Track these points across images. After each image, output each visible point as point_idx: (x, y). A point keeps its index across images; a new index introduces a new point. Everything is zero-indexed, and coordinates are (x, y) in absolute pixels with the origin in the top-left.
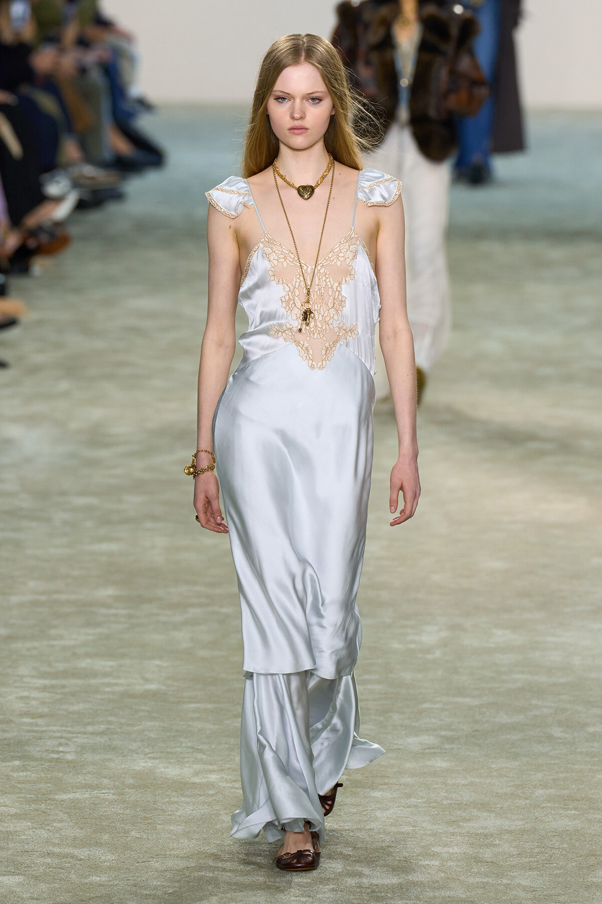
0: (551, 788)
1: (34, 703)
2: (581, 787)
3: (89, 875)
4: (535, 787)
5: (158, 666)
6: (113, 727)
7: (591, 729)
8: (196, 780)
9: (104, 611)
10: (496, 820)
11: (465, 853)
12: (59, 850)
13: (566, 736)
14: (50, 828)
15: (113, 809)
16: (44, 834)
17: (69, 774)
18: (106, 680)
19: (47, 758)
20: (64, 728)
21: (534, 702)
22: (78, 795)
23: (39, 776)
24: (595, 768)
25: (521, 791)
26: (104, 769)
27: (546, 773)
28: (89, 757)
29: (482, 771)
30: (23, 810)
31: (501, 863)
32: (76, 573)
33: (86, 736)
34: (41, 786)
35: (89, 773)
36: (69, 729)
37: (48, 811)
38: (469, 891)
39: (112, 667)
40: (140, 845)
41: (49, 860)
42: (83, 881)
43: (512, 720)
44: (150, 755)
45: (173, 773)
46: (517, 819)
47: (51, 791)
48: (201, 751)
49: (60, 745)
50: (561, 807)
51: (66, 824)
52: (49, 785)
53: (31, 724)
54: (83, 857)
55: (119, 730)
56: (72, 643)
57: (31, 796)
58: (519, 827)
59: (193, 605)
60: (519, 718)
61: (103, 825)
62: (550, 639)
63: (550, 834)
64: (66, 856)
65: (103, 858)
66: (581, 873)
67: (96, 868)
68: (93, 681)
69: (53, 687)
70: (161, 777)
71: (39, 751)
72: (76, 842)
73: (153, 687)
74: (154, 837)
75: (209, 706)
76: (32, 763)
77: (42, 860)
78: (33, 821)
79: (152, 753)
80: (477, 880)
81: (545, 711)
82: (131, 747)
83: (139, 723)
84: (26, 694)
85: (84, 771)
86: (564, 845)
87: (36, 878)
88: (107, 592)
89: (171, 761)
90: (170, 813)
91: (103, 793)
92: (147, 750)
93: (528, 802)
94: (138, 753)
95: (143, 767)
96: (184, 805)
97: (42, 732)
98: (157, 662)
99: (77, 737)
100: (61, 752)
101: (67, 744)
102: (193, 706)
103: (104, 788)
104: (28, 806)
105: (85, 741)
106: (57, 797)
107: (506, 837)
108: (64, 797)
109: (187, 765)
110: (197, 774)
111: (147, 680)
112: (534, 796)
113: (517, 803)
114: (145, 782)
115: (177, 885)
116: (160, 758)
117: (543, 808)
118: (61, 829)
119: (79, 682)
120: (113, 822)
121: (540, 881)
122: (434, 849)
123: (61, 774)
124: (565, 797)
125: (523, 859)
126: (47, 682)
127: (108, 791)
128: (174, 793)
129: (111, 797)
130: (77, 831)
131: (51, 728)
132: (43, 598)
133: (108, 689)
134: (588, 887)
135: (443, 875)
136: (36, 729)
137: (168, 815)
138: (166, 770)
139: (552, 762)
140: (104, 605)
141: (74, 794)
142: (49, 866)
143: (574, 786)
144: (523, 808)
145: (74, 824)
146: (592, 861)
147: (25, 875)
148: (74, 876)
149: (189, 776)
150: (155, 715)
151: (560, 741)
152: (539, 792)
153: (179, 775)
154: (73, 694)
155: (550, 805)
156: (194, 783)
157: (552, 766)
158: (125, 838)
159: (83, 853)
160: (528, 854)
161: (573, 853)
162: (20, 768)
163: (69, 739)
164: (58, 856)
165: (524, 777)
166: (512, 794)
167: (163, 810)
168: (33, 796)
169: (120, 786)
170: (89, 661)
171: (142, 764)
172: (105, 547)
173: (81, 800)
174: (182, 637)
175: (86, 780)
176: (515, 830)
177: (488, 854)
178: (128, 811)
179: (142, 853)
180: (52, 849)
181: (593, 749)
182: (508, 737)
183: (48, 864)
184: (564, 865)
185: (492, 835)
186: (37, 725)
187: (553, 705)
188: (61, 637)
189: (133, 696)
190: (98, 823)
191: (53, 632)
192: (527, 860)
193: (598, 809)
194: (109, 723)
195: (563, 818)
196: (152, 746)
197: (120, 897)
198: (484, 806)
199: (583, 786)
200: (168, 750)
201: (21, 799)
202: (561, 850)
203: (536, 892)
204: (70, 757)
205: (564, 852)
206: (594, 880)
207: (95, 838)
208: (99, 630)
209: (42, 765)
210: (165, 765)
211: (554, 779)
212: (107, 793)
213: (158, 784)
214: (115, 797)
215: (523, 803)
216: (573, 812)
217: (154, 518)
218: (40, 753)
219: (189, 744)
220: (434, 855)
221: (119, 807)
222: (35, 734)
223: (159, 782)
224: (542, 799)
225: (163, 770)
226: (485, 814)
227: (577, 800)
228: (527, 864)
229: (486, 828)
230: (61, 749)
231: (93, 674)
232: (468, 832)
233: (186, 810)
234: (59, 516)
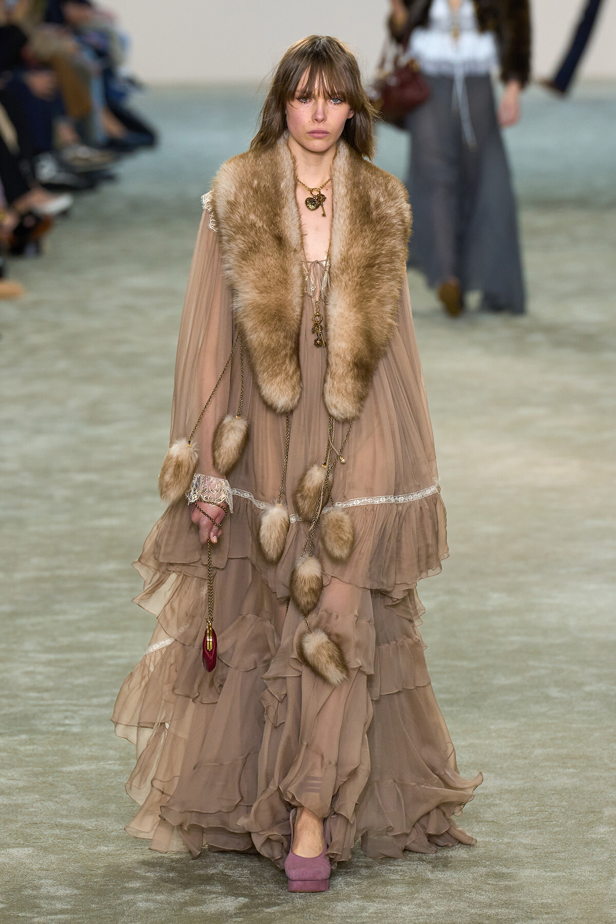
0: (550, 747)
1: (39, 677)
2: (578, 746)
3: (97, 845)
4: (534, 746)
7: (587, 689)
9: (106, 585)
12: (67, 821)
13: (563, 695)
14: (57, 799)
16: (52, 805)
17: (76, 746)
18: (110, 653)
19: (54, 731)
20: (70, 702)
21: (531, 663)
22: (84, 767)
23: (46, 749)
24: (592, 726)
25: (520, 750)
27: (544, 733)
28: (95, 729)
29: (481, 733)
30: (31, 783)
31: (502, 822)
32: (78, 548)
33: (90, 708)
34: (48, 758)
35: (95, 744)
36: (74, 702)
37: (56, 783)
39: (115, 639)
41: (57, 831)
42: (91, 851)
43: (509, 682)
46: (517, 778)
47: (58, 763)
49: (66, 718)
50: (559, 766)
51: (73, 796)
52: (56, 758)
53: (37, 699)
54: (90, 828)
56: (75, 617)
57: (38, 769)
58: (518, 787)
60: (516, 680)
61: (110, 796)
62: (545, 600)
63: (550, 792)
64: (74, 827)
65: (110, 827)
66: (580, 830)
67: (103, 838)
68: (97, 655)
69: (57, 661)
71: (45, 725)
72: (84, 814)
76: (39, 737)
77: (50, 831)
78: (41, 793)
81: (542, 671)
84: (31, 668)
85: (90, 743)
86: (564, 802)
87: (45, 849)
88: (111, 566)
91: (109, 764)
93: (527, 761)
97: (48, 705)
99: (82, 710)
100: (68, 725)
101: (73, 717)
103: (109, 759)
104: (35, 779)
105: (91, 713)
106: (64, 769)
107: (506, 796)
108: (71, 768)
112: (533, 756)
113: (517, 762)
117: (542, 767)
118: (69, 801)
119: (84, 655)
120: (120, 792)
121: (541, 839)
123: (67, 747)
124: (564, 756)
125: (523, 817)
126: (52, 656)
129: (117, 768)
130: (85, 802)
131: (57, 701)
132: (47, 574)
134: (587, 844)
136: (42, 703)
139: (550, 722)
140: (107, 579)
141: (80, 766)
142: (57, 837)
143: (571, 745)
144: (523, 768)
145: (81, 795)
146: (591, 818)
147: (34, 847)
148: (82, 847)
151: (557, 701)
152: (538, 751)
154: (77, 668)
155: (548, 764)
157: (550, 725)
158: (132, 807)
159: (90, 824)
160: (528, 813)
161: (572, 810)
162: (27, 742)
163: (75, 712)
164: (68, 827)
165: (523, 737)
166: (511, 754)
168: (41, 769)
169: (126, 756)
170: (93, 634)
172: (106, 522)
173: (87, 771)
175: (92, 752)
176: (515, 790)
177: (487, 813)
180: (60, 821)
181: (589, 708)
182: (506, 698)
183: (57, 835)
184: (563, 823)
185: (491, 795)
186: (42, 699)
187: (549, 665)
188: (65, 612)
190: (105, 794)
191: (57, 607)
192: (527, 818)
193: (596, 767)
195: (562, 776)
197: (129, 865)
198: (484, 767)
199: (581, 745)
201: (29, 773)
202: (560, 808)
203: (537, 850)
204: (75, 730)
205: (563, 810)
206: (594, 836)
207: (102, 808)
208: (102, 604)
209: (49, 738)
211: (552, 739)
212: (113, 764)
215: (522, 763)
216: (571, 770)
222: (41, 708)
224: (541, 758)
227: (575, 758)
228: (527, 822)
230: (67, 722)
234: (60, 493)
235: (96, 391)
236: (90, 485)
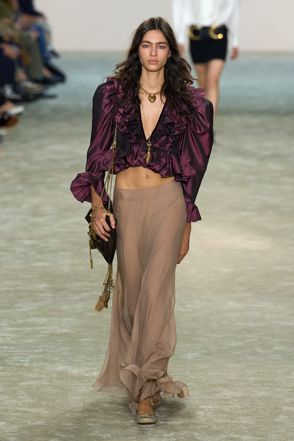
0: (257, 377)
1: (8, 339)
2: (270, 376)
3: (37, 421)
4: (249, 376)
5: (67, 321)
6: (46, 350)
7: (275, 349)
8: (87, 375)
9: (41, 295)
10: (230, 392)
11: (216, 408)
12: (22, 409)
13: (263, 352)
14: (17, 398)
15: (47, 389)
16: (14, 401)
17: (26, 373)
18: (43, 328)
19: (15, 365)
20: (23, 351)
21: (247, 336)
22: (30, 383)
23: (12, 374)
24: (277, 367)
25: (242, 378)
26: (43, 370)
27: (254, 370)
28: (35, 364)
29: (223, 369)
30: (4, 390)
31: (233, 413)
32: (27, 277)
33: (33, 355)
34: (13, 378)
35: (36, 372)
36: (25, 351)
37: (16, 391)
38: (218, 426)
39: (45, 321)
40: (61, 406)
41: (17, 414)
42: (34, 424)
43: (237, 345)
44: (64, 363)
45: (76, 372)
46: (241, 392)
47: (18, 381)
48: (89, 361)
49: (21, 359)
50: (261, 386)
51: (25, 397)
52: (17, 378)
53: (7, 349)
54: (33, 412)
55: (50, 352)
56: (26, 310)
57: (8, 383)
58: (241, 396)
59: (84, 292)
60: (240, 344)
61: (43, 397)
62: (254, 305)
63: (257, 399)
64: (25, 412)
65: (43, 412)
66: (271, 417)
67: (40, 417)
68: (36, 328)
69: (17, 331)
70: (70, 374)
71: (11, 362)
72: (30, 406)
73: (65, 331)
74: (67, 402)
75: (92, 340)
76: (8, 368)
77: (14, 414)
78: (9, 395)
79: (66, 362)
80: (222, 421)
81: (253, 340)
82: (55, 360)
83: (59, 348)
84: (4, 335)
85: (33, 371)
86: (263, 404)
87: (11, 422)
88: (43, 286)
89: (75, 366)
90: (75, 391)
91: (43, 382)
92: (63, 361)
93: (245, 383)
94: (58, 363)
95: (62, 369)
96: (81, 387)
97: (13, 353)
98: (67, 319)
99: (29, 355)
101: (25, 359)
102: (84, 339)
103: (43, 379)
104: (7, 388)
105: (33, 357)
106: (20, 384)
107: (235, 400)
108: (24, 384)
109: (82, 368)
110: (87, 372)
111: (62, 327)
112: (248, 381)
113: (241, 384)
114: (62, 376)
115: (78, 425)
116: (69, 365)
117: (253, 386)
118: (23, 399)
119: (30, 329)
120: (48, 395)
121: (252, 421)
122: (201, 407)
123: (22, 373)
124: (263, 381)
125: (244, 410)
126: (14, 329)
127: (45, 381)
128: (77, 381)
129: (46, 383)
130: (31, 400)
131: (17, 351)
132: (12, 289)
133: (43, 332)
134: (275, 424)
135: (205, 419)
136: (10, 351)
137: (74, 392)
138: (72, 370)
139: (257, 364)
140: (41, 292)
141: (28, 383)
142: (17, 417)
143: (267, 376)
144: (243, 387)
145: (29, 397)
146: (277, 411)
147: (6, 421)
148: (29, 422)
149: (83, 373)
150: (67, 344)
151: (260, 354)
152: (251, 379)
153: (79, 373)
154: (27, 335)
155: (256, 385)
156: (86, 377)
157: (257, 366)
158: (53, 403)
159: (33, 410)
160: (246, 408)
161: (267, 407)
162: (2, 370)
163: (26, 356)
164: (22, 412)
165: (244, 371)
166: (238, 380)
167: (71, 389)
168: (9, 384)
169: (50, 378)
170: (34, 318)
171: (60, 368)
172: (41, 264)
173: (32, 385)
174: (79, 307)
175: (34, 376)
176: (239, 397)
177: (226, 409)
178: (55, 390)
179: (61, 410)
180: (19, 409)
181: (276, 358)
182: (235, 352)
183: (17, 416)
184: (263, 413)
185: (228, 400)
186: (10, 350)
187: (256, 337)
188: (21, 308)
189: (55, 335)
190: (40, 396)
191: (17, 305)
192: (245, 411)
193: (279, 387)
194: (45, 348)
195: (262, 391)
196: (65, 359)
197: (52, 431)
198: (225, 386)
199: (272, 376)
200: (73, 361)
201: (3, 385)
202: (262, 406)
203: (250, 426)
204: (26, 365)
205: (263, 407)
206: (278, 420)
207: (39, 403)
208: (38, 304)
209: (13, 369)
210: (72, 368)
211: (258, 373)
212: (44, 381)
213: (69, 377)
214: (48, 384)
215: (243, 384)
216: (267, 388)
217: (64, 250)
218: (12, 363)
219: (83, 358)
220: (201, 409)
221: (50, 388)
222: (9, 354)
223: (69, 376)
224: (252, 382)
225: (71, 370)
226: (225, 389)
227: (269, 382)
228: (246, 413)
229: (226, 396)
230: (22, 361)
231: (37, 325)
232: (217, 398)
233: (82, 389)
234: (19, 250)
235: (36, 200)
236: (33, 246)
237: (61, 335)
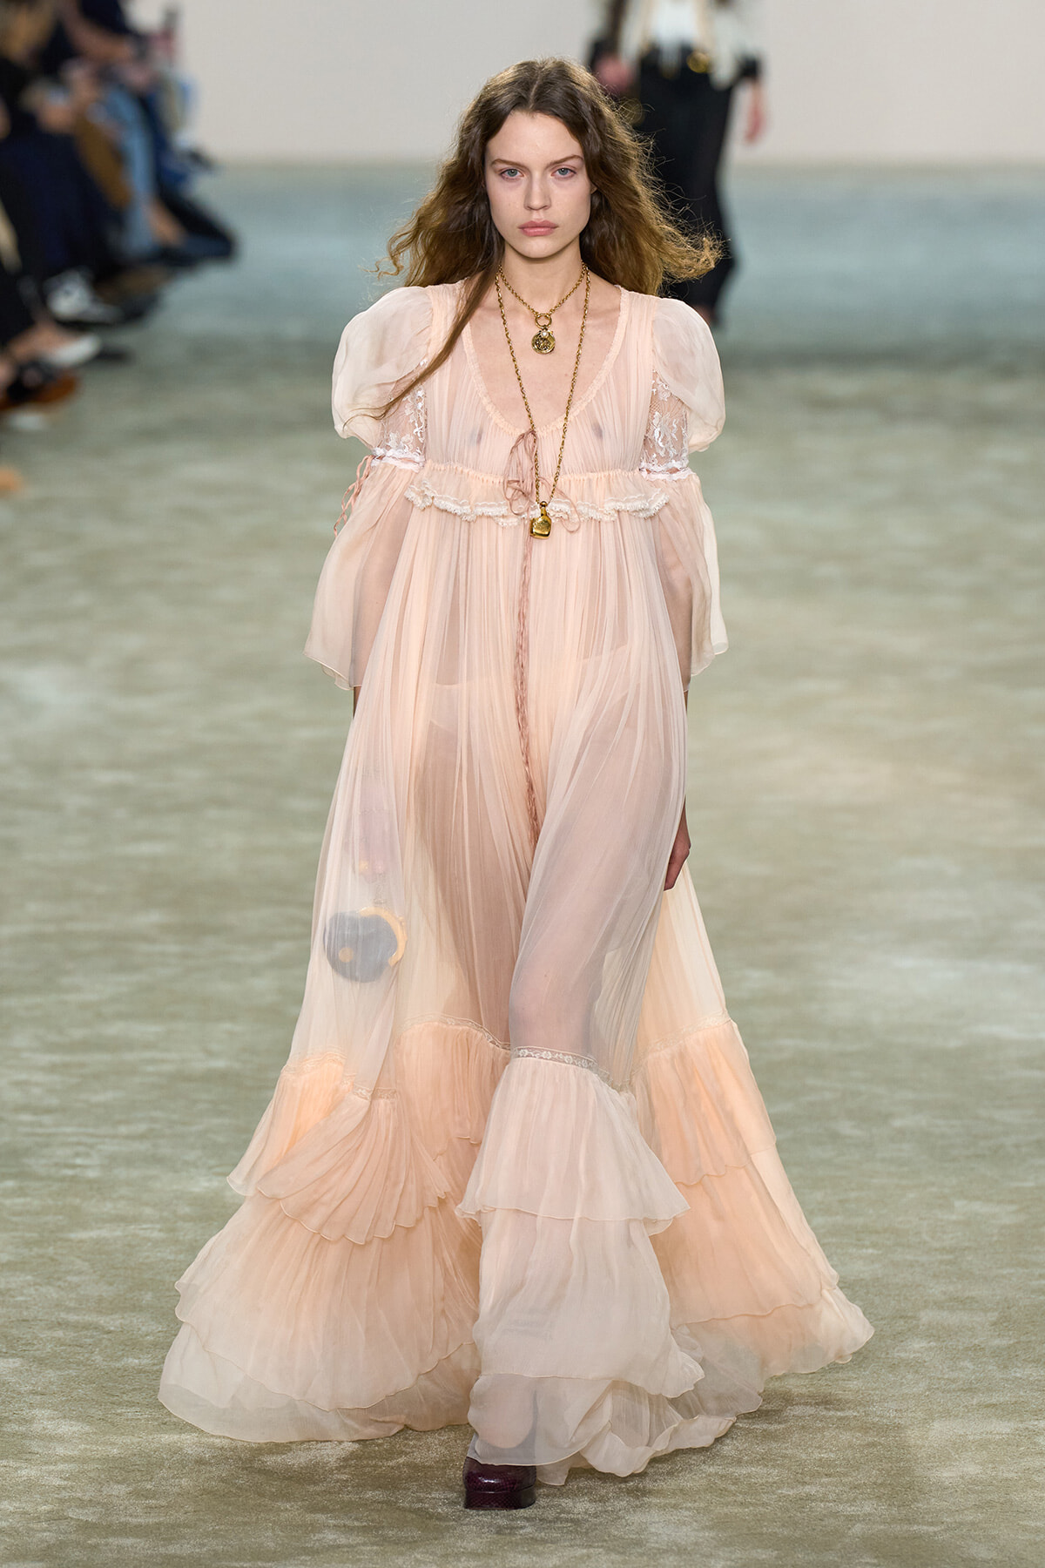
1: (36, 1090)
2: (881, 1212)
3: (123, 1355)
5: (228, 1031)
6: (158, 1126)
7: (897, 1123)
9: (144, 947)
12: (76, 1318)
13: (860, 1133)
14: (61, 1283)
16: (52, 1292)
17: (91, 1200)
18: (148, 1055)
19: (58, 1175)
20: (83, 1130)
21: (810, 1081)
22: (105, 1233)
23: (44, 1203)
24: (904, 1182)
26: (145, 1191)
28: (122, 1173)
30: (21, 1257)
32: (101, 889)
33: (116, 1141)
34: (47, 1218)
35: (122, 1198)
36: (91, 1130)
37: (59, 1257)
41: (60, 1334)
42: (113, 1365)
47: (63, 1226)
49: (77, 1155)
51: (87, 1278)
52: (60, 1217)
53: (32, 1124)
54: (112, 1329)
55: (169, 1132)
56: (95, 997)
57: (32, 1235)
64: (86, 1327)
67: (133, 1344)
68: (128, 1056)
69: (66, 1065)
71: (45, 1166)
72: (103, 1306)
73: (220, 1064)
76: (34, 1184)
77: (49, 1333)
78: (36, 1273)
79: (219, 1166)
81: (827, 1095)
82: (186, 1158)
83: (199, 1121)
84: (24, 1077)
85: (114, 1195)
87: (41, 1361)
88: (151, 918)
91: (144, 1229)
92: (211, 1162)
94: (197, 1167)
95: (206, 1188)
97: (49, 1135)
98: (227, 1026)
99: (103, 1143)
100: (80, 1166)
101: (88, 1155)
103: (145, 1221)
104: (27, 1250)
105: (116, 1148)
106: (72, 1235)
108: (84, 1235)
111: (210, 1054)
114: (209, 1211)
118: (79, 1286)
119: (106, 1057)
120: (159, 1274)
123: (78, 1201)
124: (859, 1228)
126: (57, 1058)
129: (155, 1235)
130: (104, 1288)
131: (63, 1129)
132: (51, 928)
133: (150, 1068)
136: (40, 1130)
139: (838, 1174)
140: (144, 938)
141: (98, 1231)
143: (871, 1210)
145: (98, 1278)
147: (23, 1357)
148: (98, 1358)
151: (851, 1141)
154: (97, 1077)
157: (838, 1179)
159: (112, 1322)
162: (15, 1192)
163: (92, 1146)
164: (75, 1326)
168: (35, 1235)
169: (170, 1217)
171: (203, 1184)
172: (146, 848)
173: (109, 1239)
174: (264, 986)
175: (118, 1209)
180: (65, 1317)
181: (900, 1154)
183: (59, 1340)
186: (41, 1125)
187: (839, 1085)
188: (78, 989)
190: (136, 1276)
193: (909, 1246)
194: (153, 1120)
199: (886, 1211)
201: (16, 1240)
204: (91, 1174)
206: (903, 1355)
207: (132, 1299)
209: (50, 1186)
212: (150, 1228)
216: (870, 1251)
217: (223, 803)
218: (47, 1168)
222: (38, 1139)
227: (876, 1232)
230: (78, 1161)
234: (74, 801)
235: (132, 642)
236: (120, 790)
237: (208, 1078)
